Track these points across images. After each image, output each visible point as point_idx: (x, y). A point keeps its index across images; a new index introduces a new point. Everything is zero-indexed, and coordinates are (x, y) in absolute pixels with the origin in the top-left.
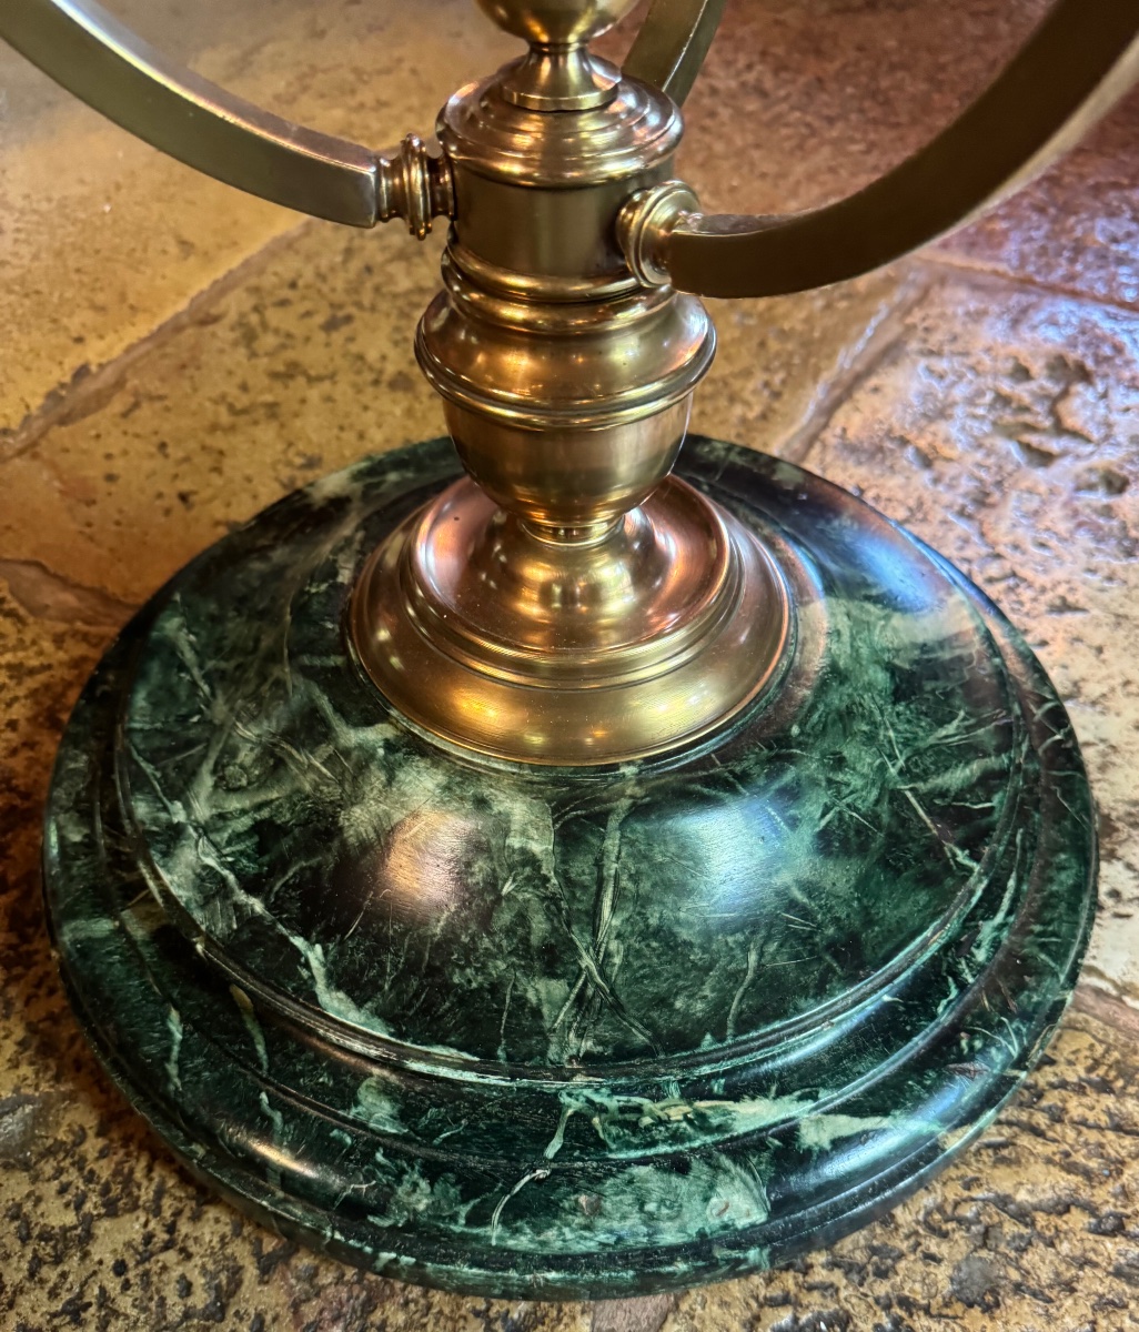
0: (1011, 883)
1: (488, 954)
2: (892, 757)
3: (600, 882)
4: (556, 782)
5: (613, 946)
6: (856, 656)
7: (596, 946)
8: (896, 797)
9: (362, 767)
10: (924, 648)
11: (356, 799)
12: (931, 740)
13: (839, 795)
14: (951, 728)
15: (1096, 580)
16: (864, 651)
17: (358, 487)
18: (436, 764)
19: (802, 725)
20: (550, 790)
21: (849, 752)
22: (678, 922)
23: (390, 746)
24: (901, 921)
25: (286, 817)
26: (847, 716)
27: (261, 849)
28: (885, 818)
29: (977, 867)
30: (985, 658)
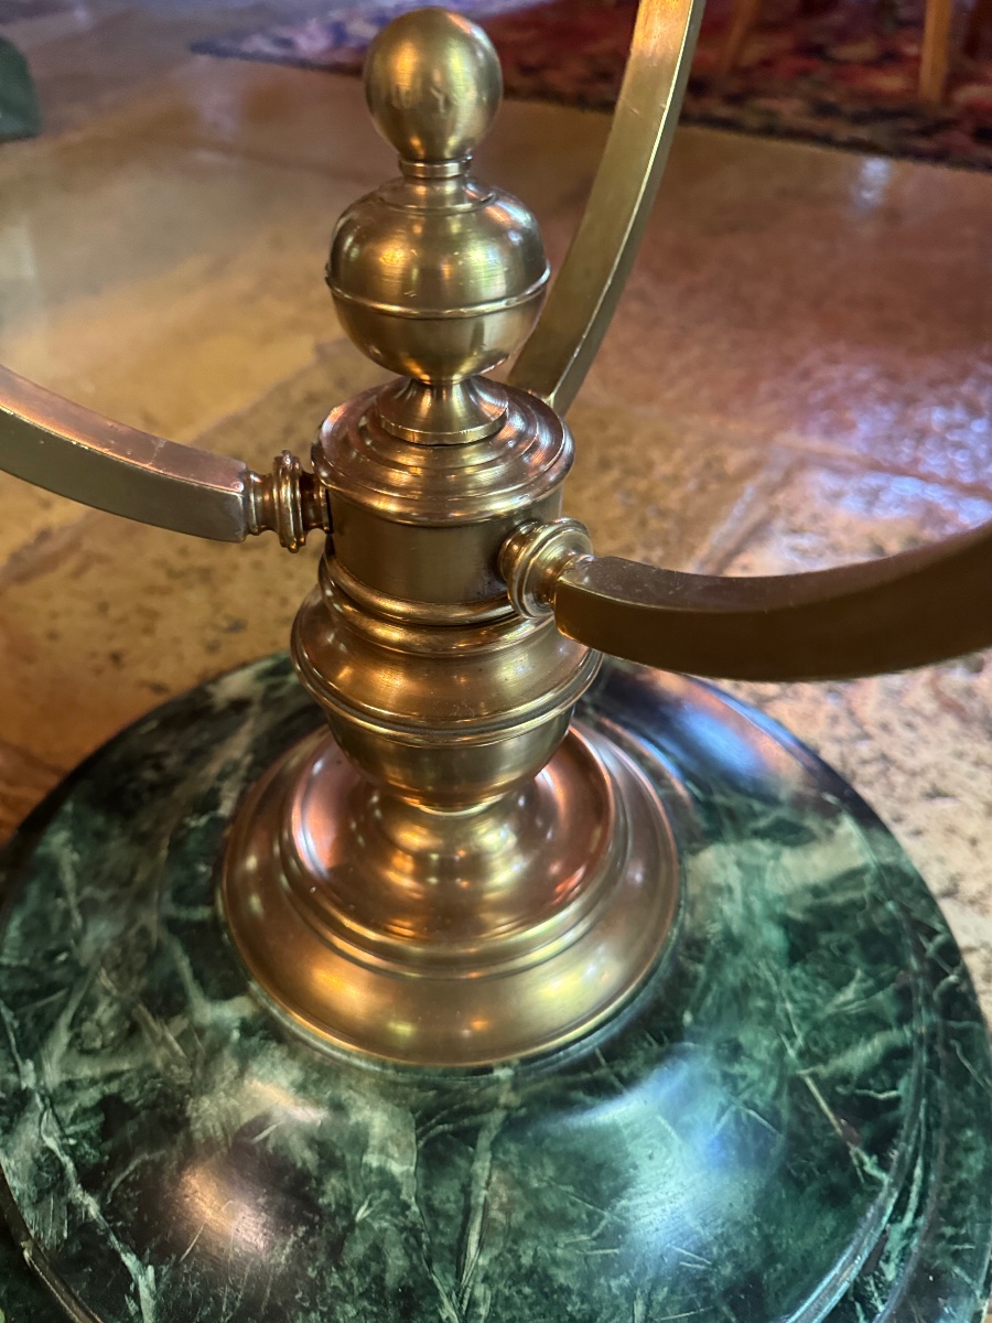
0: (918, 1172)
1: (338, 1295)
2: (791, 1036)
3: (467, 1212)
4: (422, 1086)
5: (480, 1291)
6: (749, 916)
7: (459, 1291)
8: (797, 1086)
9: (214, 1052)
10: (816, 891)
11: (204, 1087)
12: (830, 1009)
13: (736, 1092)
14: (849, 993)
15: (965, 767)
16: (758, 906)
17: (260, 687)
18: (293, 1054)
19: (695, 1012)
20: (415, 1096)
21: (745, 1037)
22: (555, 1262)
23: (246, 1029)
24: (808, 1256)
25: (132, 1096)
26: (742, 993)
27: (105, 1132)
28: (785, 1115)
29: (886, 1178)
30: (877, 902)
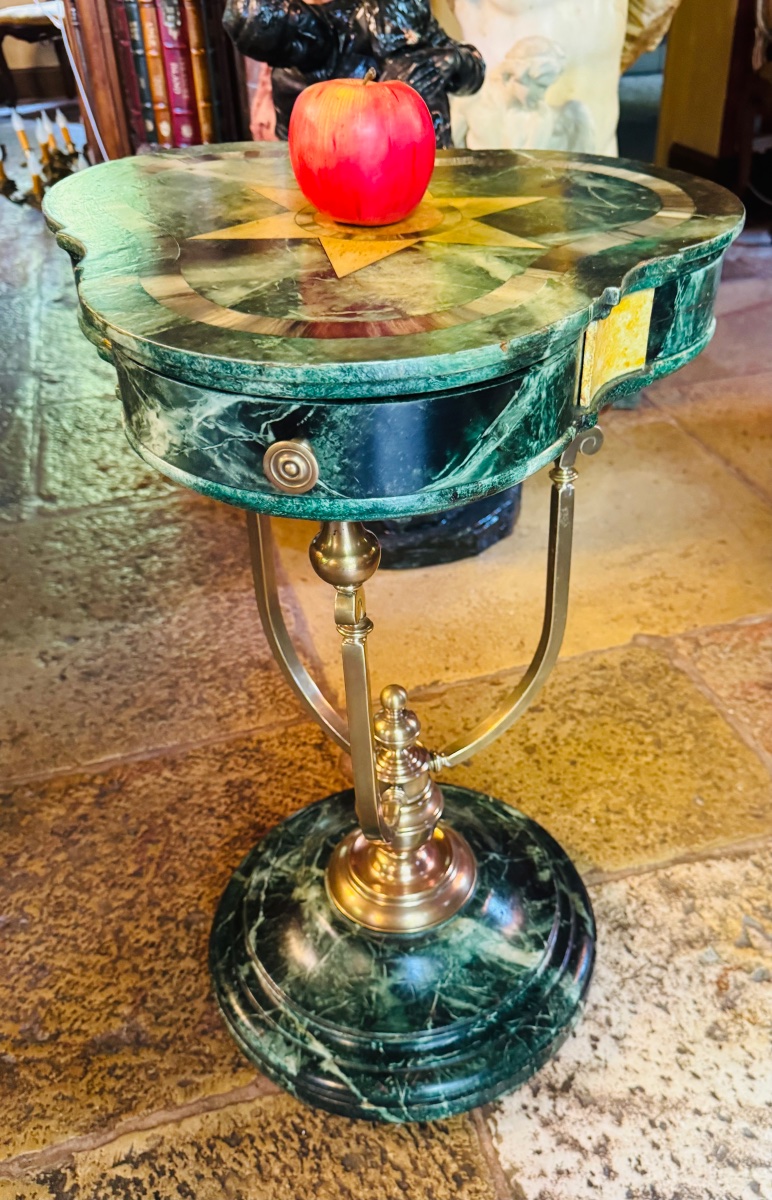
6: (461, 944)
14: (475, 989)
16: (469, 945)
18: (321, 890)
24: (394, 1026)
27: (277, 884)
28: (422, 997)
30: (518, 978)
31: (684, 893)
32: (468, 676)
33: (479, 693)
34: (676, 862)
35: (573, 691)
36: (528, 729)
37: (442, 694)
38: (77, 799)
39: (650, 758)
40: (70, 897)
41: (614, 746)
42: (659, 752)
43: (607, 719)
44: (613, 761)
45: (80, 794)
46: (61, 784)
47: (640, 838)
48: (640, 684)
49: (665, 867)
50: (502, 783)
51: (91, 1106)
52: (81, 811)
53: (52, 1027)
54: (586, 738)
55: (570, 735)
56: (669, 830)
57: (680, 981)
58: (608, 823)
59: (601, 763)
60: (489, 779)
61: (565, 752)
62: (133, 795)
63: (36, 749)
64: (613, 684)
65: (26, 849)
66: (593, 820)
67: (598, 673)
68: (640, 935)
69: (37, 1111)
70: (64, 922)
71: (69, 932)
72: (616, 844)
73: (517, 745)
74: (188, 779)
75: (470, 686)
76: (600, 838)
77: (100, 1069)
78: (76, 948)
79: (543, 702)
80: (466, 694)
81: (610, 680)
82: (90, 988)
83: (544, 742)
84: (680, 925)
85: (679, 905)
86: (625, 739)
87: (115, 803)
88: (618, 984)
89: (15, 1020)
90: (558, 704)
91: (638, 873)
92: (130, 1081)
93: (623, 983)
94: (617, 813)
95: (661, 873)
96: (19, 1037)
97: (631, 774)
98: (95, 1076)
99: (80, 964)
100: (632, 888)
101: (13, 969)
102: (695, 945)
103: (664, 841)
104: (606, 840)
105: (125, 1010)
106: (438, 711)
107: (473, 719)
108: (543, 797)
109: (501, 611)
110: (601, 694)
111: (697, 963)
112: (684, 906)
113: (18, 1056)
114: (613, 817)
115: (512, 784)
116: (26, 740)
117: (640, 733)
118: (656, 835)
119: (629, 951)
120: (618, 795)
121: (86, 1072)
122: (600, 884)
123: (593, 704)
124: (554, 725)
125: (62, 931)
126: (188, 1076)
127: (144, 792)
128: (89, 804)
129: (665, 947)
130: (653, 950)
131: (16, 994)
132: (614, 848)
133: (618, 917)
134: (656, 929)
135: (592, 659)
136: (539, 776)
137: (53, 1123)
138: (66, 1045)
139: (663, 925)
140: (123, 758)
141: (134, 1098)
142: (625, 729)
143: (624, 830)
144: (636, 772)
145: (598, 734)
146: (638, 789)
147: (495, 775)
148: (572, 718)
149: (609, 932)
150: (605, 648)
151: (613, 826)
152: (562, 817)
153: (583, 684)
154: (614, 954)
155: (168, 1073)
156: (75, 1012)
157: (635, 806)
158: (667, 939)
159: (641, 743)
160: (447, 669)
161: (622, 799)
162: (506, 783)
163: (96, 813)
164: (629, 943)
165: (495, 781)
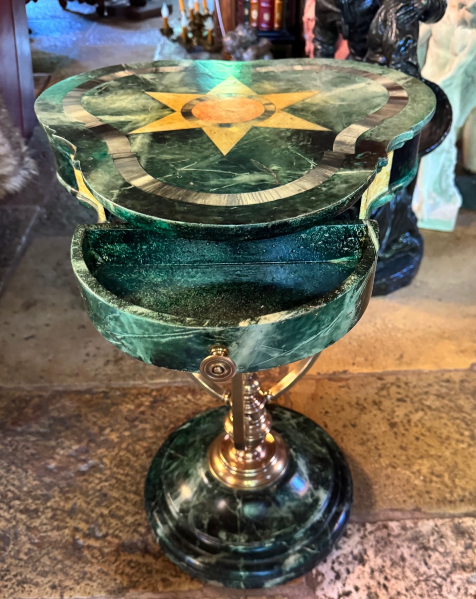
31: (467, 536)
32: (366, 370)
33: (370, 383)
34: (467, 515)
35: (426, 393)
36: (394, 412)
37: (347, 379)
38: (141, 401)
39: (465, 446)
40: (127, 457)
41: (445, 433)
42: (472, 443)
43: (444, 415)
44: (442, 443)
45: (144, 399)
46: (134, 391)
47: (448, 496)
48: (469, 396)
49: (460, 517)
50: (372, 442)
51: (115, 580)
52: (142, 409)
53: (104, 530)
54: (428, 424)
55: (420, 421)
56: (467, 494)
57: (452, 590)
58: (431, 481)
59: (435, 443)
60: (365, 438)
61: (414, 431)
62: (170, 405)
63: (126, 368)
64: (453, 393)
65: (110, 426)
66: (422, 478)
67: (444, 384)
68: (435, 556)
69: (88, 575)
70: (121, 472)
71: (123, 478)
72: (432, 496)
73: (385, 421)
74: (200, 402)
75: (366, 377)
76: (423, 489)
77: (124, 561)
78: (124, 489)
79: (407, 396)
80: (361, 382)
81: (451, 390)
82: (127, 513)
83: (402, 422)
84: (460, 555)
85: (463, 542)
86: (452, 430)
87: (160, 408)
88: (415, 582)
89: (87, 522)
90: (416, 399)
91: (442, 517)
92: (138, 571)
93: (418, 583)
94: (438, 476)
95: (456, 520)
96: (87, 532)
97: (452, 454)
98: (120, 564)
99: (125, 498)
100: (436, 526)
101: (91, 492)
102: (467, 570)
103: (462, 501)
104: (428, 492)
105: (142, 530)
106: (344, 390)
107: (363, 398)
108: (395, 456)
109: (393, 333)
110: (443, 398)
111: (465, 581)
112: (465, 544)
113: (85, 542)
114: (434, 478)
115: (377, 444)
116: (122, 362)
117: (463, 428)
118: (459, 495)
119: (426, 564)
120: (441, 465)
121: (116, 560)
122: (418, 519)
123: (437, 404)
124: (411, 412)
125: (119, 476)
126: (167, 576)
127: (176, 405)
128: (147, 406)
129: (448, 566)
130: (440, 567)
131: (90, 507)
132: (431, 498)
133: (424, 541)
134: (446, 554)
135: (442, 375)
136: (394, 443)
137: (95, 584)
138: (109, 543)
139: (450, 552)
140: (169, 383)
141: (138, 581)
142: (453, 424)
143: (439, 488)
144: (455, 453)
145: (436, 424)
146: (454, 464)
147: (369, 437)
148: (423, 410)
149: (417, 550)
150: (452, 368)
151: (434, 484)
152: (403, 472)
153: (434, 389)
154: (417, 564)
155: (157, 571)
156: (117, 524)
157: (449, 475)
158: (451, 562)
159: (462, 434)
160: (354, 364)
161: (442, 468)
162: (374, 442)
163: (149, 413)
164: (427, 559)
165: (368, 440)
